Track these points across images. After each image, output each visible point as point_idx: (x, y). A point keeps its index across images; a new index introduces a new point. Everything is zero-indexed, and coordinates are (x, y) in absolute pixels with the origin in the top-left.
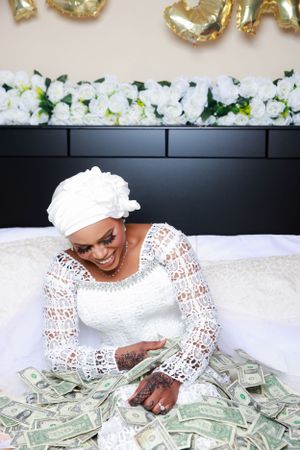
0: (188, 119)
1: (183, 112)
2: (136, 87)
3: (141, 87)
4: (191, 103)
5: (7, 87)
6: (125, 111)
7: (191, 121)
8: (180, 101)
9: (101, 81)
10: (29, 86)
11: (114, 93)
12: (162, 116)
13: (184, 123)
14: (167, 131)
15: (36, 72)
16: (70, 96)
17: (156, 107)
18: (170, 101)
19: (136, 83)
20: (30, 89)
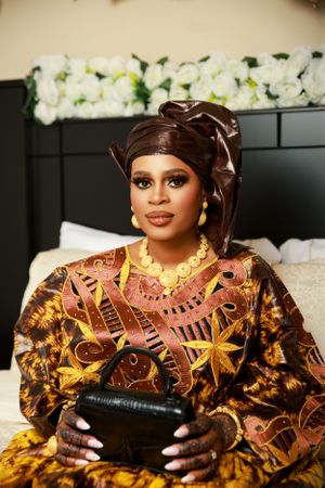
0: (309, 99)
1: (303, 91)
2: (246, 64)
3: (252, 63)
4: (314, 78)
5: (100, 76)
6: (232, 93)
7: (314, 102)
8: (299, 77)
9: (205, 60)
10: (122, 72)
11: (220, 72)
12: (277, 97)
13: (305, 103)
14: (279, 115)
15: (134, 57)
16: (169, 80)
17: (268, 86)
18: (286, 78)
19: (246, 59)
20: (124, 75)
